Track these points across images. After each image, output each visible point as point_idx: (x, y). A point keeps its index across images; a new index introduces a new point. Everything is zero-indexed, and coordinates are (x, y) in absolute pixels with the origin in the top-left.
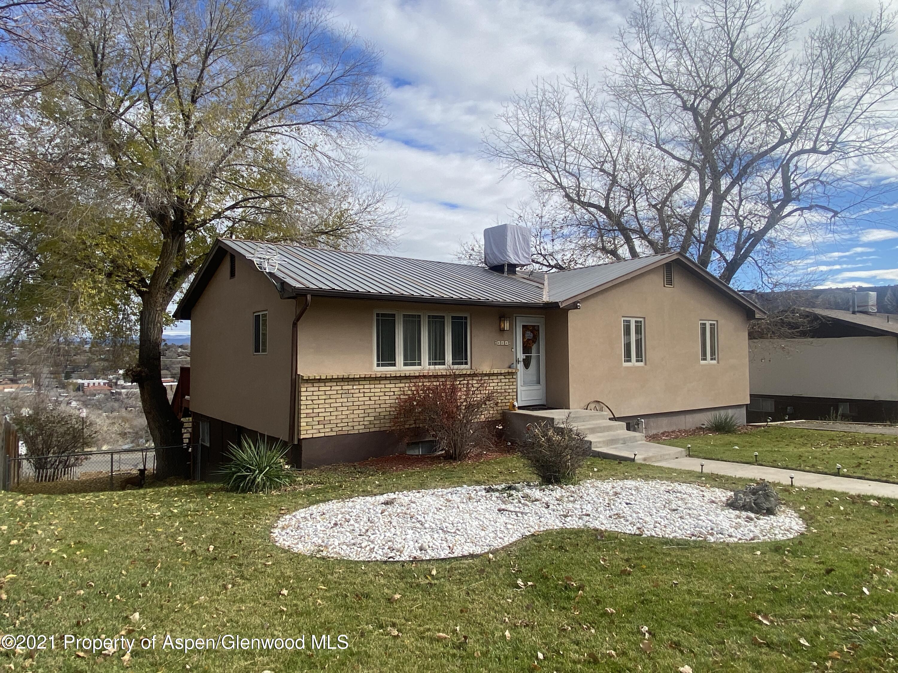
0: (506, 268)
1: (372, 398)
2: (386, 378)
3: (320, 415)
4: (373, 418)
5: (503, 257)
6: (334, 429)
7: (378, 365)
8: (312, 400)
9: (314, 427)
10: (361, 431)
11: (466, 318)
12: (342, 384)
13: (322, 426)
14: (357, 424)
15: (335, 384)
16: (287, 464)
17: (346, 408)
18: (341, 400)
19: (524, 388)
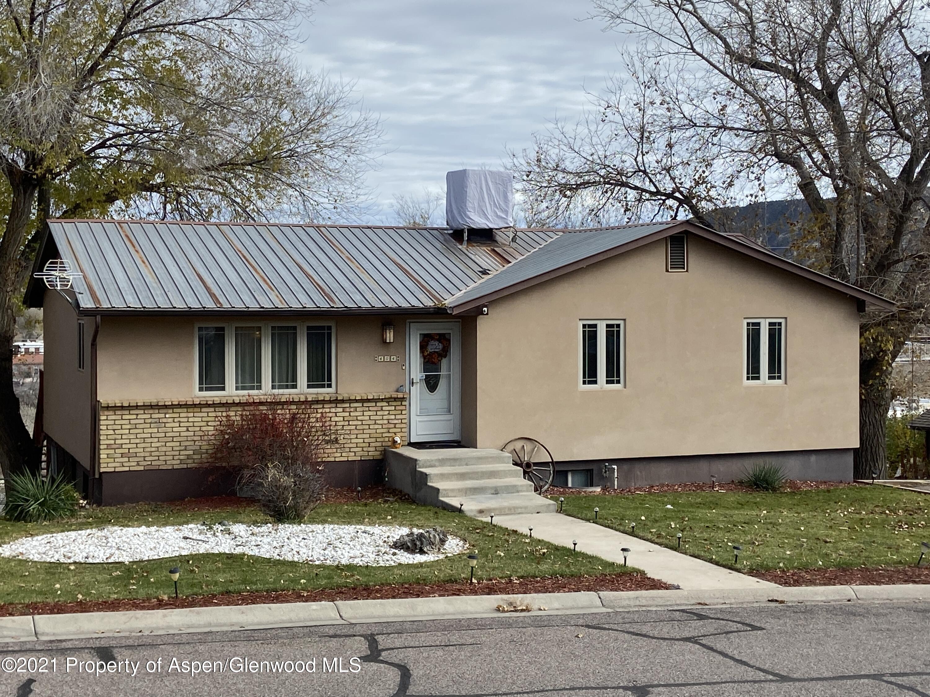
0: (466, 235)
1: (190, 429)
2: (208, 405)
3: (124, 446)
4: (191, 452)
5: (462, 218)
6: (141, 463)
7: (201, 389)
8: (114, 430)
9: (116, 460)
10: (175, 467)
11: (330, 328)
12: (151, 411)
13: (126, 459)
14: (171, 458)
15: (142, 412)
16: (84, 498)
17: (156, 440)
18: (150, 430)
19: (419, 419)
